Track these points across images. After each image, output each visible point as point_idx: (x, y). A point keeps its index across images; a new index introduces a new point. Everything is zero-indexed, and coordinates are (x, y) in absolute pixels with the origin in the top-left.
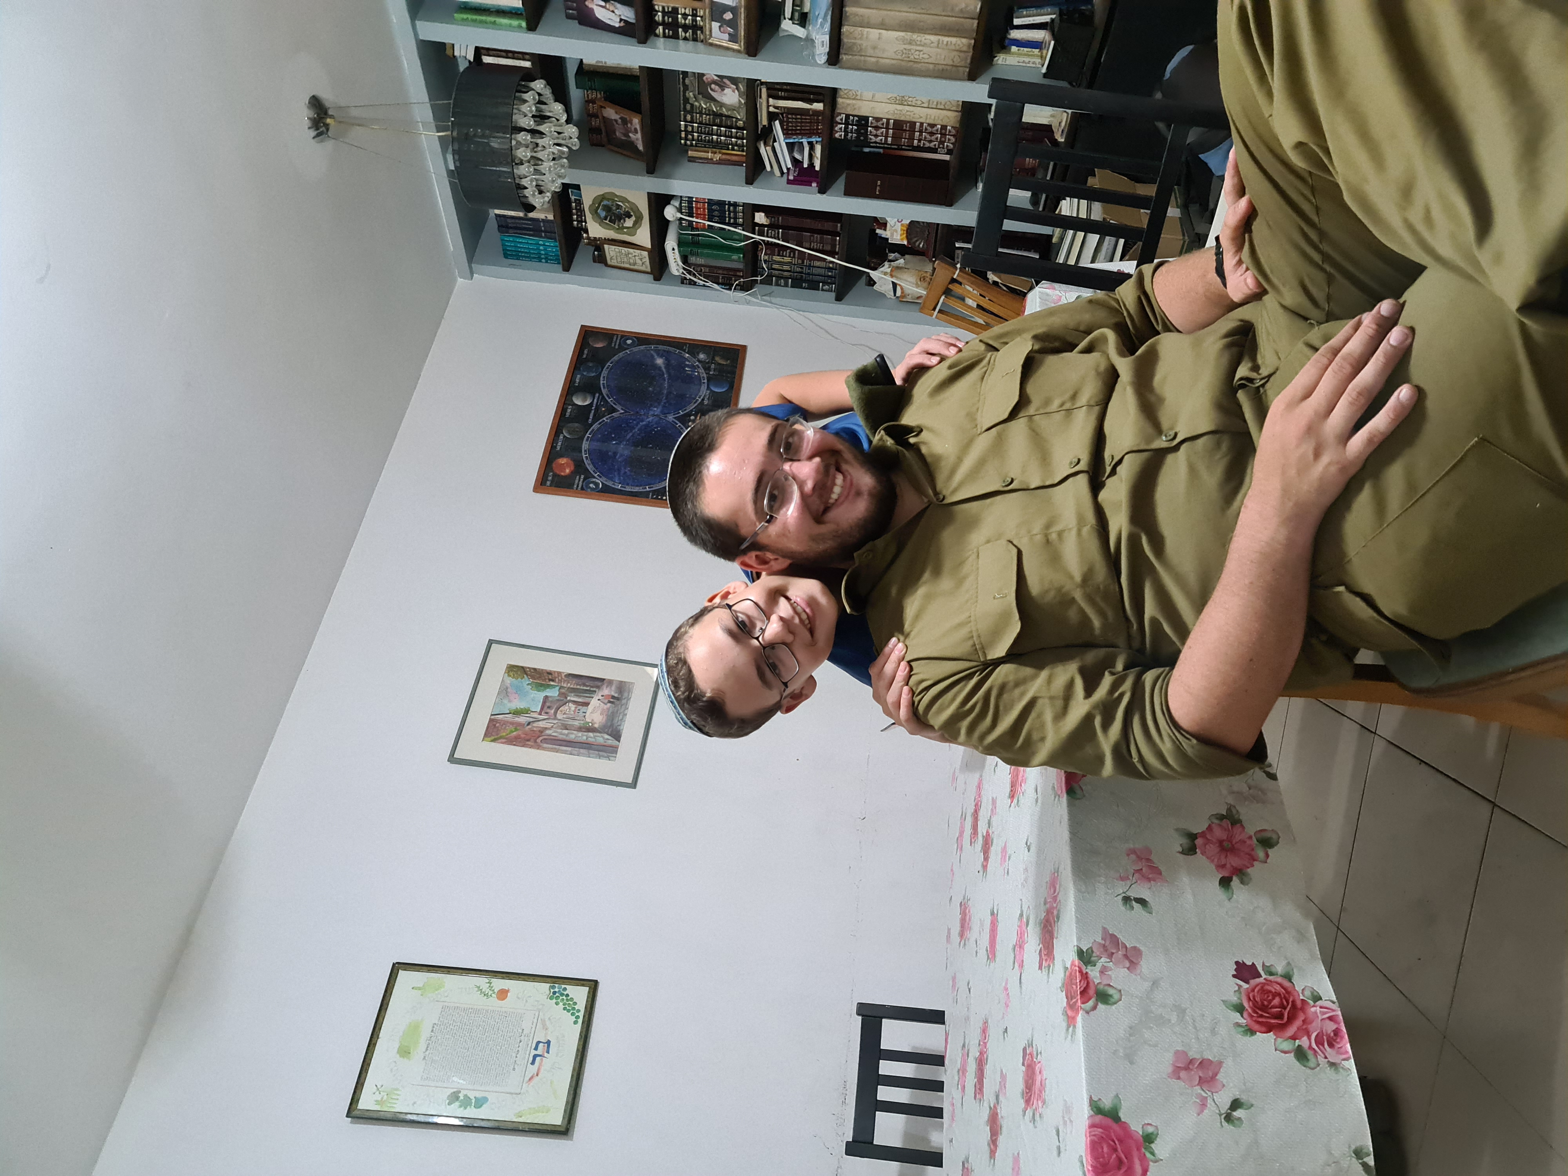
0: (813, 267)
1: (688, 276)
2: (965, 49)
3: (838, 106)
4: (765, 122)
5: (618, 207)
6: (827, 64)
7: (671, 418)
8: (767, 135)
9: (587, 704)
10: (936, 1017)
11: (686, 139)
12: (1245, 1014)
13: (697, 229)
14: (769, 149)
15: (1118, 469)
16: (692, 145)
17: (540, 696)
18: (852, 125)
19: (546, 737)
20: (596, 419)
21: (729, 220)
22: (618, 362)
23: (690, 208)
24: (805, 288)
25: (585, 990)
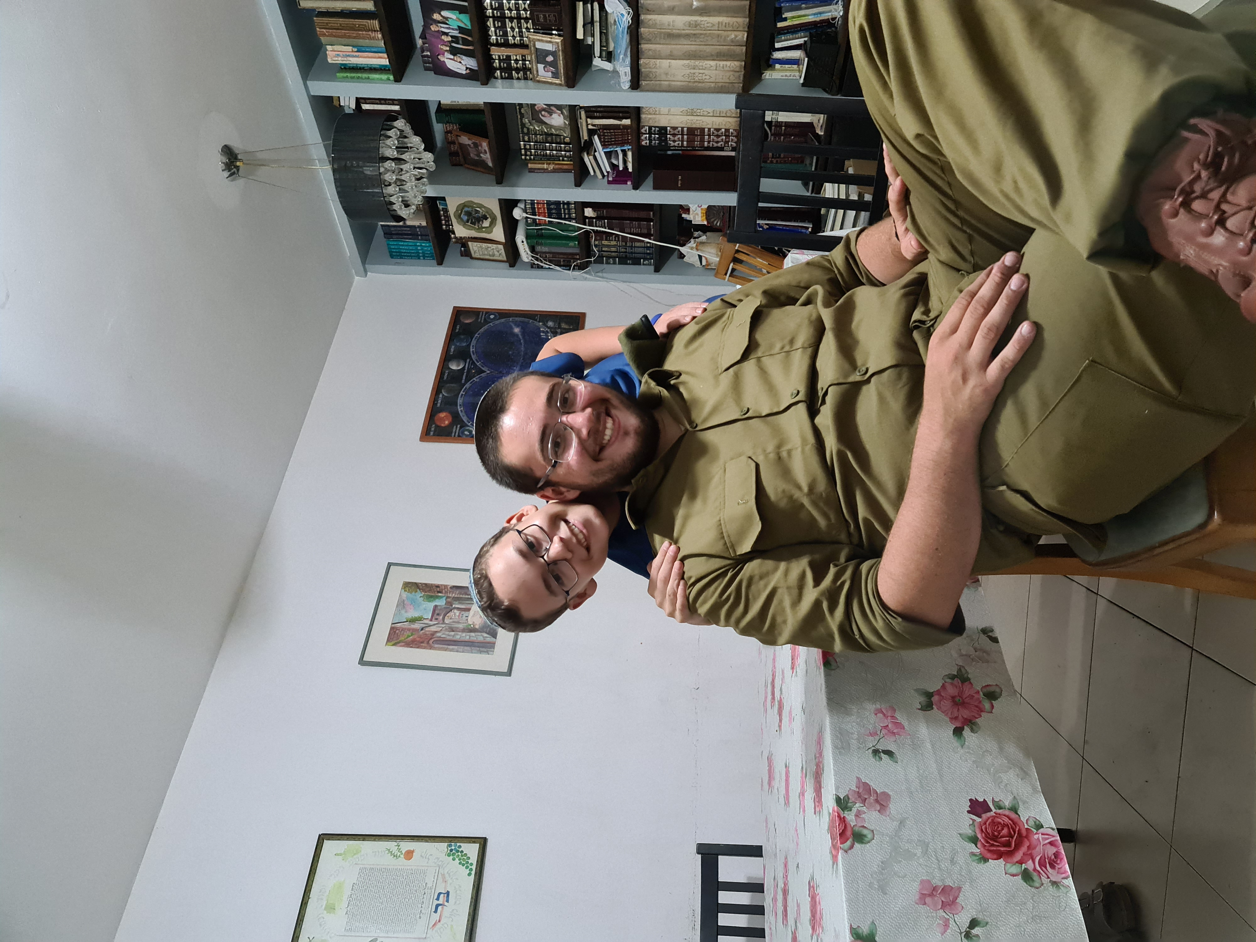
0: (635, 247)
1: (536, 262)
2: (738, 69)
3: (642, 120)
4: (586, 137)
5: (477, 212)
6: (630, 90)
8: (588, 147)
9: (468, 610)
10: (755, 851)
11: (526, 155)
12: (979, 845)
13: (540, 225)
14: (591, 157)
15: (827, 398)
16: (530, 159)
17: (431, 605)
18: (655, 134)
19: (435, 639)
20: (467, 380)
21: (565, 216)
22: (483, 333)
23: (533, 208)
24: (629, 264)
25: (476, 846)
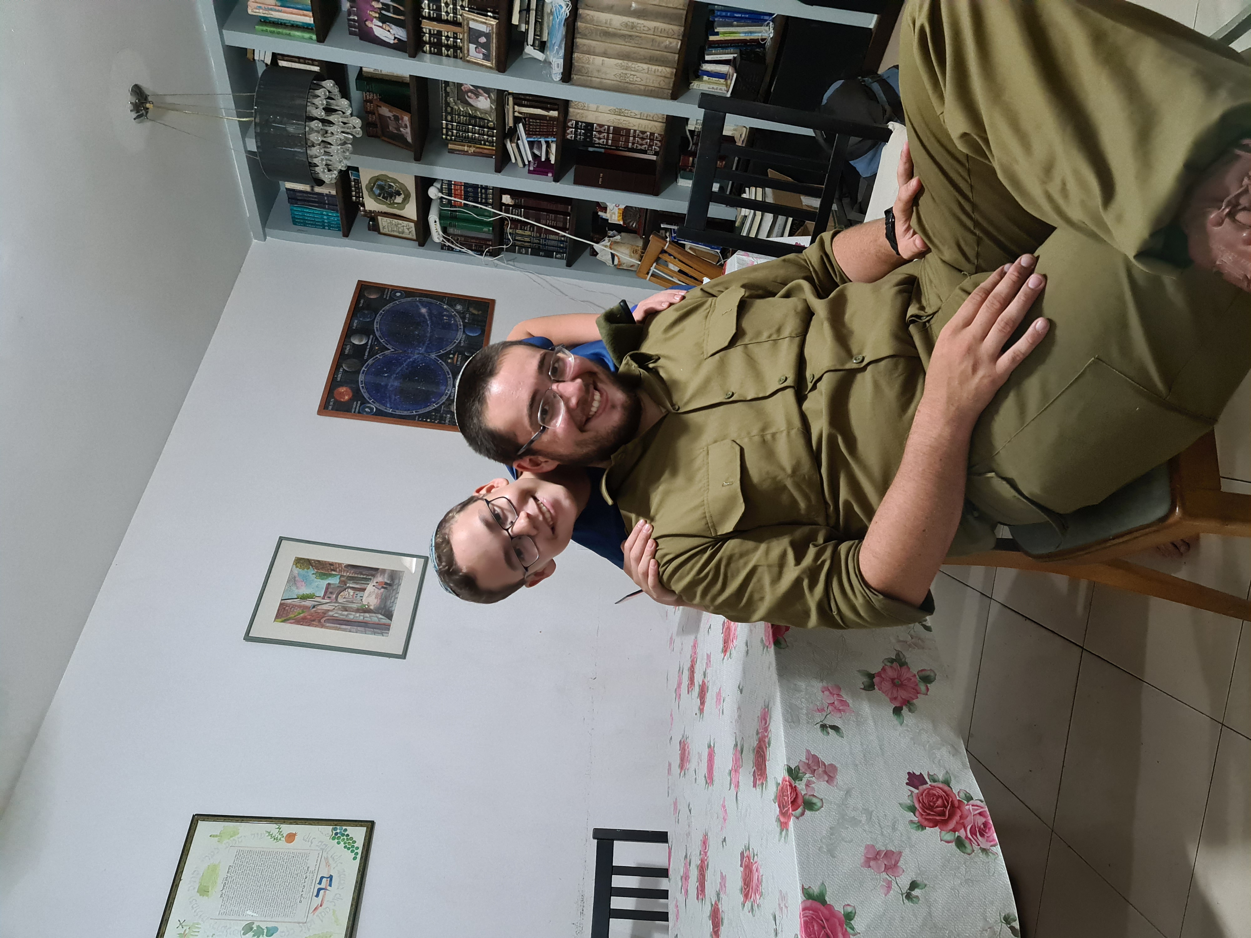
0: (549, 239)
1: (448, 244)
2: (669, 76)
3: (570, 114)
4: (511, 123)
5: (390, 186)
6: (561, 82)
7: (433, 356)
8: (512, 134)
9: (364, 590)
10: (661, 837)
11: (447, 135)
12: (917, 813)
13: (455, 207)
14: (514, 145)
15: (818, 385)
16: (451, 139)
17: (324, 583)
18: (581, 129)
19: (327, 618)
20: (370, 356)
21: (481, 200)
22: (388, 310)
23: (450, 189)
24: (541, 256)
25: (363, 830)
